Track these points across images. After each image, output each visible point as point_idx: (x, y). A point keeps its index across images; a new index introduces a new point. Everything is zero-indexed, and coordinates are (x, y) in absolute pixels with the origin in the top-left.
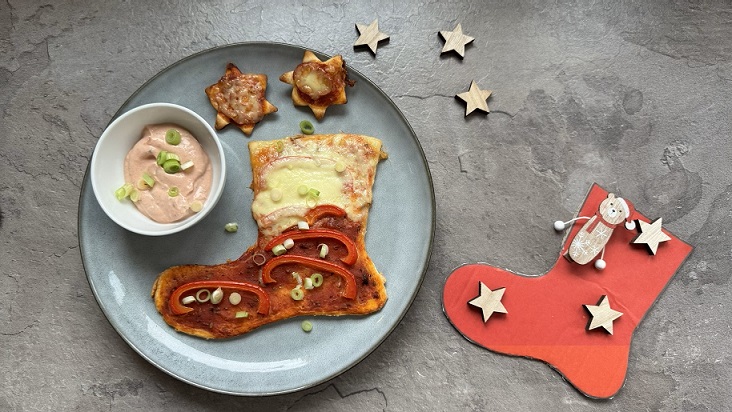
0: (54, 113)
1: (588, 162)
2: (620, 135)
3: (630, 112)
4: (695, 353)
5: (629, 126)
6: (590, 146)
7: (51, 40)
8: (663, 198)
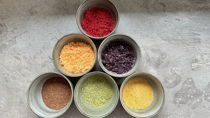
0: (17, 56)
2: (160, 64)
3: (163, 59)
5: (162, 62)
6: (152, 67)
7: (16, 37)
8: (171, 81)
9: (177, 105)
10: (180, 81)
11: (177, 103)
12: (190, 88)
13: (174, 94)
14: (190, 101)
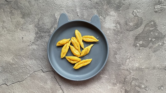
1: (111, 14)
2: (121, 7)
4: (137, 65)
5: (124, 4)
6: (112, 10)
8: (131, 24)
9: (137, 48)
10: (141, 23)
11: (138, 46)
12: (152, 31)
13: (135, 37)
14: (151, 44)
